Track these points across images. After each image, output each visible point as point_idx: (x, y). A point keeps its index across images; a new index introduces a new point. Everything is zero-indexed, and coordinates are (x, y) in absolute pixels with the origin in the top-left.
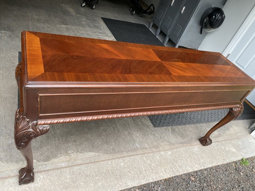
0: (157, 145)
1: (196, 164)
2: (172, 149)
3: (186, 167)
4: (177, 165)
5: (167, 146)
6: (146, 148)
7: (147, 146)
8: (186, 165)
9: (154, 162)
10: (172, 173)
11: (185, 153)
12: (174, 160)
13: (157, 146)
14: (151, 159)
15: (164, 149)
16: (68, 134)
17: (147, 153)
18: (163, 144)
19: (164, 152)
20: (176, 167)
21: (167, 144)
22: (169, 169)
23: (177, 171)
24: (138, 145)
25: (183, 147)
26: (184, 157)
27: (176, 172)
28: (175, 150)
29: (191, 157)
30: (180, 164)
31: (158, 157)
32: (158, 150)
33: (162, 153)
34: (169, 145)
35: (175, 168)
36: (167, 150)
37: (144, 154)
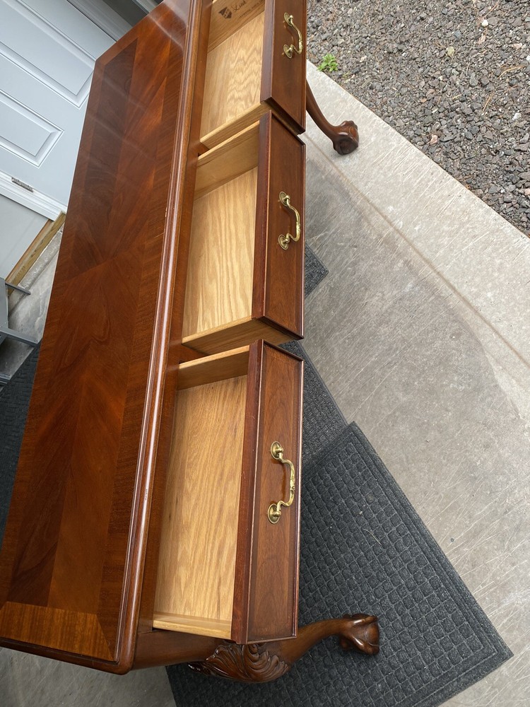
0: (381, 245)
1: (392, 145)
2: (377, 209)
3: (410, 161)
4: (418, 181)
5: (372, 223)
6: (406, 263)
7: (400, 264)
8: (407, 163)
9: (439, 230)
10: (445, 182)
11: (372, 177)
12: (405, 193)
13: (386, 241)
14: (432, 241)
15: (386, 223)
16: (476, 478)
17: (422, 256)
18: (370, 233)
19: (396, 219)
20: (422, 180)
21: (366, 224)
22: (439, 191)
23: (432, 174)
24: (410, 285)
25: (357, 189)
26: (385, 176)
27: (437, 175)
28: (377, 201)
29: (375, 163)
30: (410, 175)
31: (417, 228)
32: (397, 236)
33: (401, 223)
34: (366, 219)
35: (429, 181)
36: (385, 217)
37: (427, 261)
